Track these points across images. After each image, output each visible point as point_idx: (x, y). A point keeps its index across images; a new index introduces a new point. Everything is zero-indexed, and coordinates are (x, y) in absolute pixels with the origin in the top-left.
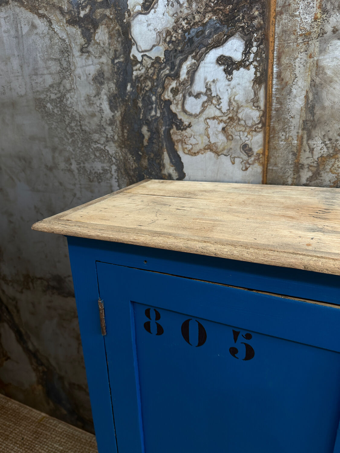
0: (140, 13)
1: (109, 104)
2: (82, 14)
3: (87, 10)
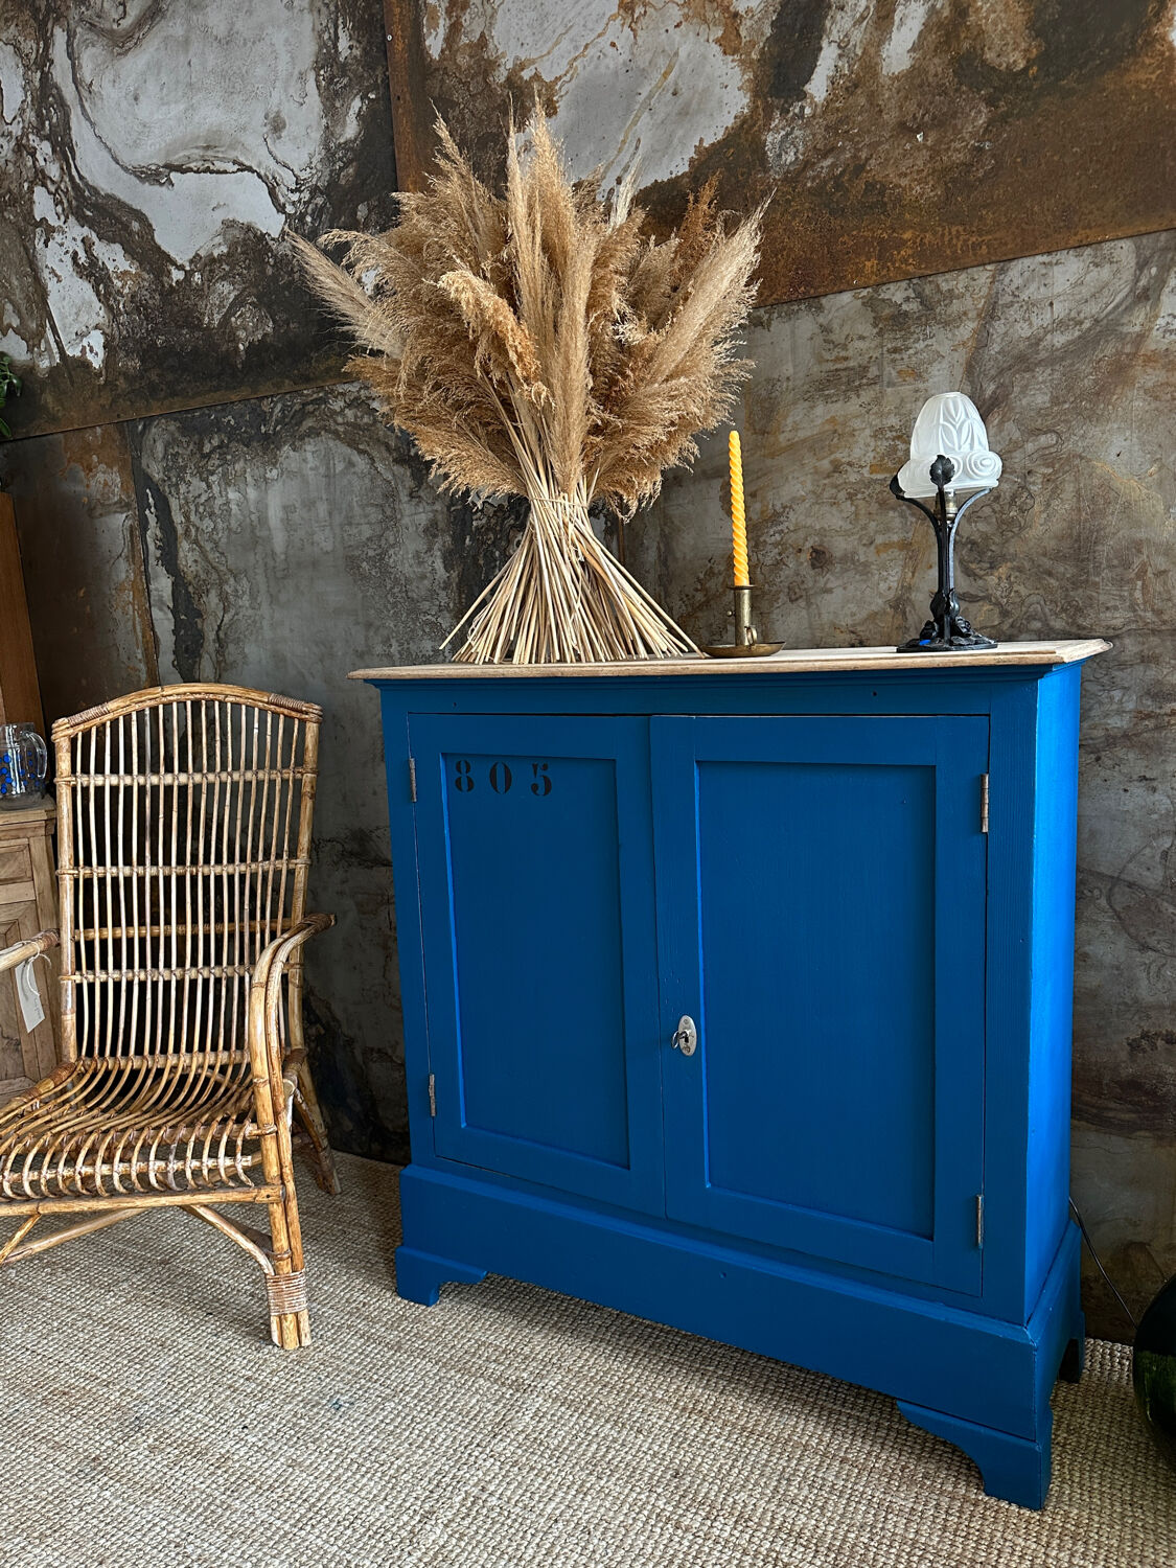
1: (444, 562)
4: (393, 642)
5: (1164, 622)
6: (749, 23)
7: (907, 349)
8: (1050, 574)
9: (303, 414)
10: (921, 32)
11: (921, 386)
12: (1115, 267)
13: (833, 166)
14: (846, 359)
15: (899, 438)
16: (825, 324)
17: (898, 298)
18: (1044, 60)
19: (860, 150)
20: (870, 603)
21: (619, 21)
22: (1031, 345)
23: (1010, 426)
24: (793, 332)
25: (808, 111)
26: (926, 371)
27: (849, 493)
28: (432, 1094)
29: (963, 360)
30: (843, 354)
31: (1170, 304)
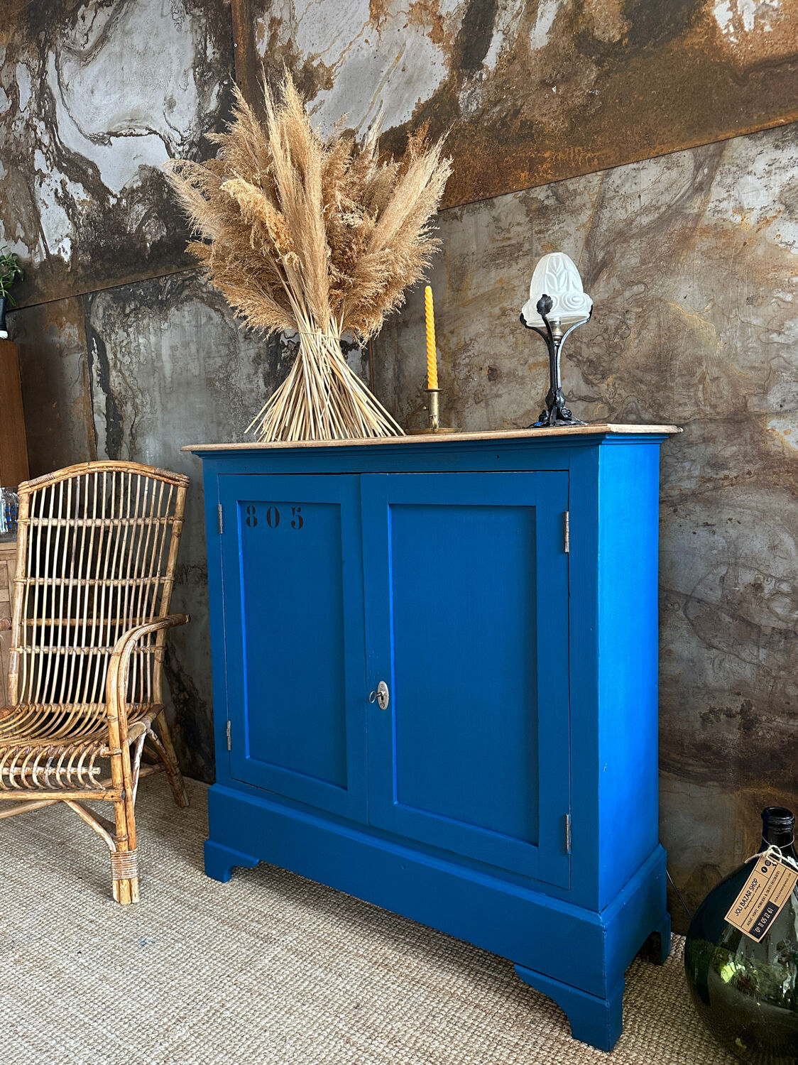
1: (264, 381)
4: (234, 434)
5: (718, 414)
6: (448, 22)
7: (548, 230)
8: (641, 382)
9: (183, 287)
10: (554, 21)
12: (680, 169)
13: (501, 111)
14: (509, 239)
16: (496, 216)
17: (542, 196)
18: (632, 34)
19: (516, 100)
20: (525, 404)
21: (370, 26)
22: (627, 225)
23: (614, 280)
24: (476, 222)
25: (484, 76)
26: (560, 245)
27: (512, 330)
28: (228, 735)
29: (583, 237)
30: (507, 235)
31: (717, 192)
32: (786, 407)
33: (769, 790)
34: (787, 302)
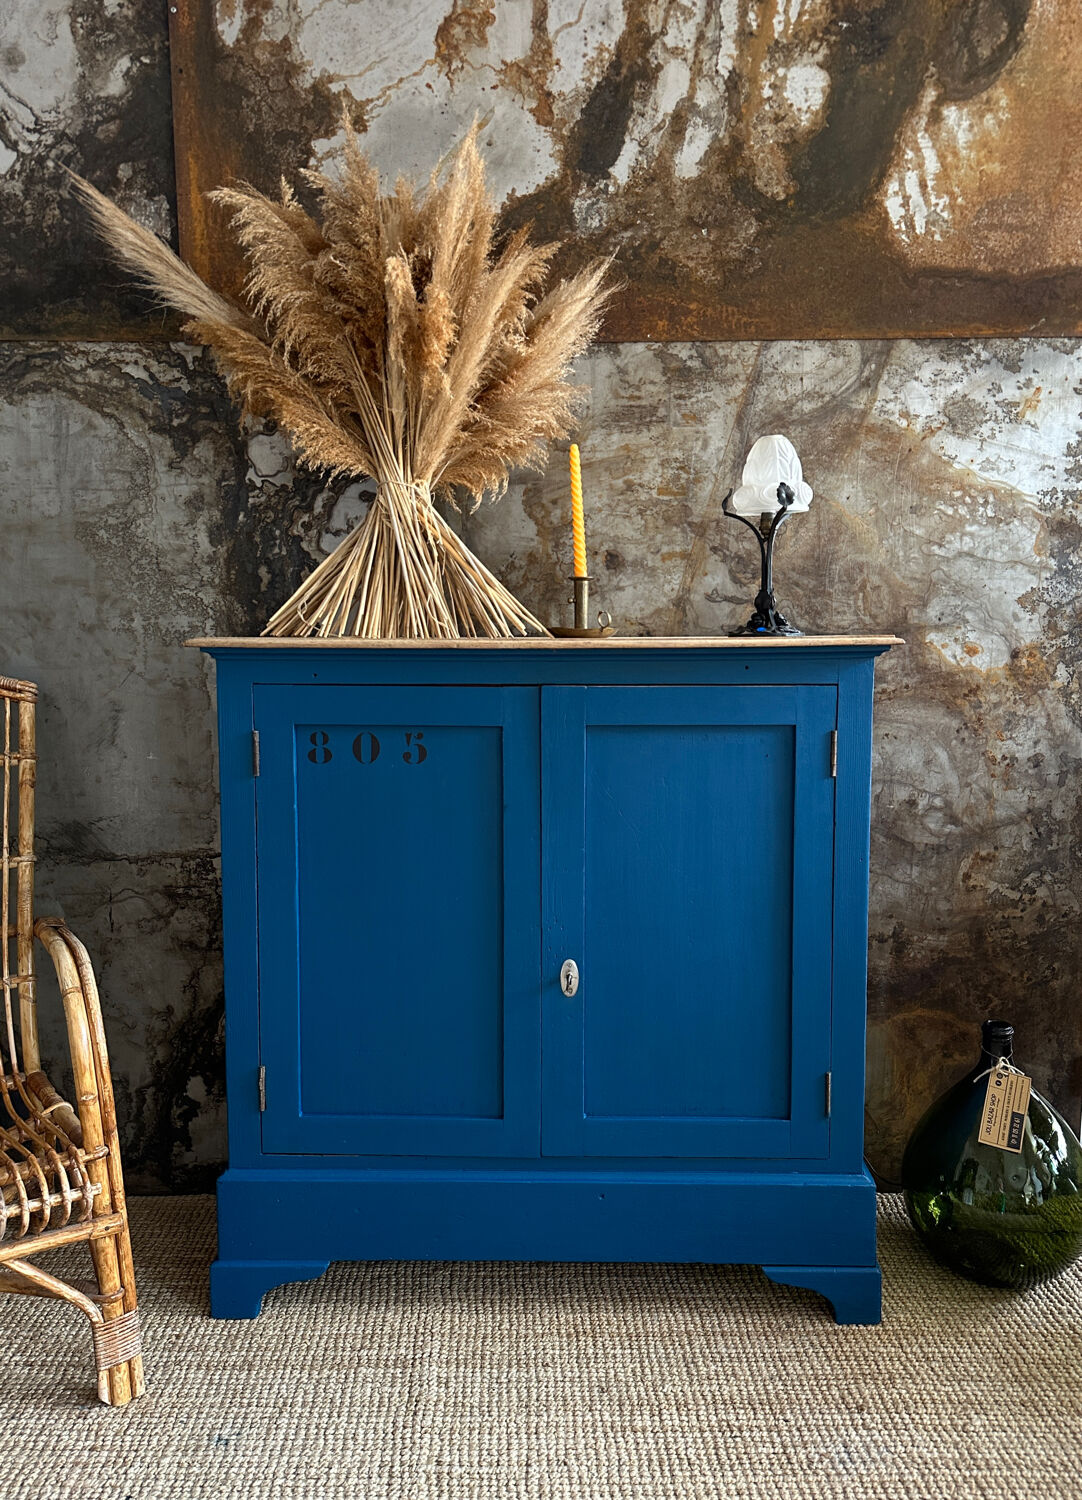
0: (259, 433)
1: (210, 536)
2: (176, 422)
3: (185, 419)
5: (878, 624)
6: (561, 104)
7: (690, 397)
8: (797, 585)
10: (706, 152)
11: (701, 428)
12: (847, 359)
13: (632, 238)
14: (639, 398)
15: (682, 468)
16: (622, 366)
17: (684, 355)
18: (799, 196)
19: (655, 231)
20: (656, 601)
21: (435, 67)
22: (786, 408)
24: (593, 369)
25: (611, 189)
26: (705, 417)
27: (640, 509)
28: (262, 1087)
29: (734, 413)
30: (637, 393)
31: (884, 392)
32: (944, 621)
33: (919, 1012)
34: (949, 516)
